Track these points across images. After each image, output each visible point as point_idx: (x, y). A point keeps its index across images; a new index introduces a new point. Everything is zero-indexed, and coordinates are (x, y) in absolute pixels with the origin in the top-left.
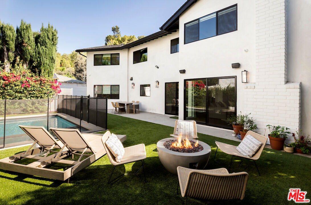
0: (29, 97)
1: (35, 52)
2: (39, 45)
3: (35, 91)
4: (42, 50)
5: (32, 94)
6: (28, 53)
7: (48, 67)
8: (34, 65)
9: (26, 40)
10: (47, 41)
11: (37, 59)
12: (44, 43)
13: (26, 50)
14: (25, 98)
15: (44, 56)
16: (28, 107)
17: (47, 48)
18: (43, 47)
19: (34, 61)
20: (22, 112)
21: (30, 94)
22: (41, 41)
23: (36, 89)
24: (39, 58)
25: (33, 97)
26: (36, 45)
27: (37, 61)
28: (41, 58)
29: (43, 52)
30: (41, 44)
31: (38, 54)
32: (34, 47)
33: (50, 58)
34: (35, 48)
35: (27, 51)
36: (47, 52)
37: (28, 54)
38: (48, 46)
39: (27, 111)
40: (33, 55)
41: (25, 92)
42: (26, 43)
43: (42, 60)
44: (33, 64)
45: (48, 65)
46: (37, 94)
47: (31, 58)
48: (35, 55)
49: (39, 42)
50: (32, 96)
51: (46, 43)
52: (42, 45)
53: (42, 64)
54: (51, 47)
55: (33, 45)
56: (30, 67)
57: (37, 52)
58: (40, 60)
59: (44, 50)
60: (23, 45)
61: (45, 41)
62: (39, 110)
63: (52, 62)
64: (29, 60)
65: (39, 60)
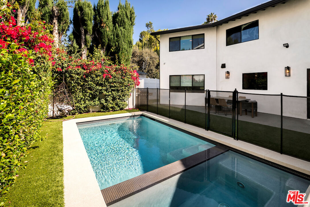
0: (110, 90)
1: (113, 35)
2: (117, 25)
3: (116, 83)
4: (121, 32)
5: (113, 87)
6: (106, 35)
7: (126, 52)
8: (112, 51)
9: (105, 20)
10: (126, 20)
11: (115, 43)
12: (122, 24)
13: (104, 32)
14: (106, 92)
15: (122, 39)
16: (109, 103)
17: (125, 29)
18: (122, 28)
19: (112, 46)
20: (102, 110)
21: (111, 87)
22: (119, 21)
23: (117, 80)
24: (117, 42)
25: (114, 90)
26: (114, 26)
27: (116, 45)
28: (120, 42)
29: (122, 34)
30: (119, 24)
31: (116, 37)
32: (111, 28)
33: (128, 42)
34: (113, 30)
35: (106, 33)
36: (126, 34)
37: (106, 37)
38: (127, 26)
39: (107, 109)
40: (111, 38)
41: (106, 84)
42: (105, 23)
43: (121, 44)
44: (111, 49)
45: (127, 50)
46: (118, 87)
47: (108, 43)
48: (113, 38)
49: (117, 22)
50: (112, 90)
51: (125, 23)
52: (120, 26)
53: (121, 49)
54: (130, 28)
55: (111, 26)
56: (107, 53)
57: (115, 35)
58: (119, 44)
59: (123, 32)
60: (102, 25)
61: (124, 21)
62: (119, 107)
63: (130, 47)
64: (106, 44)
65: (117, 44)
